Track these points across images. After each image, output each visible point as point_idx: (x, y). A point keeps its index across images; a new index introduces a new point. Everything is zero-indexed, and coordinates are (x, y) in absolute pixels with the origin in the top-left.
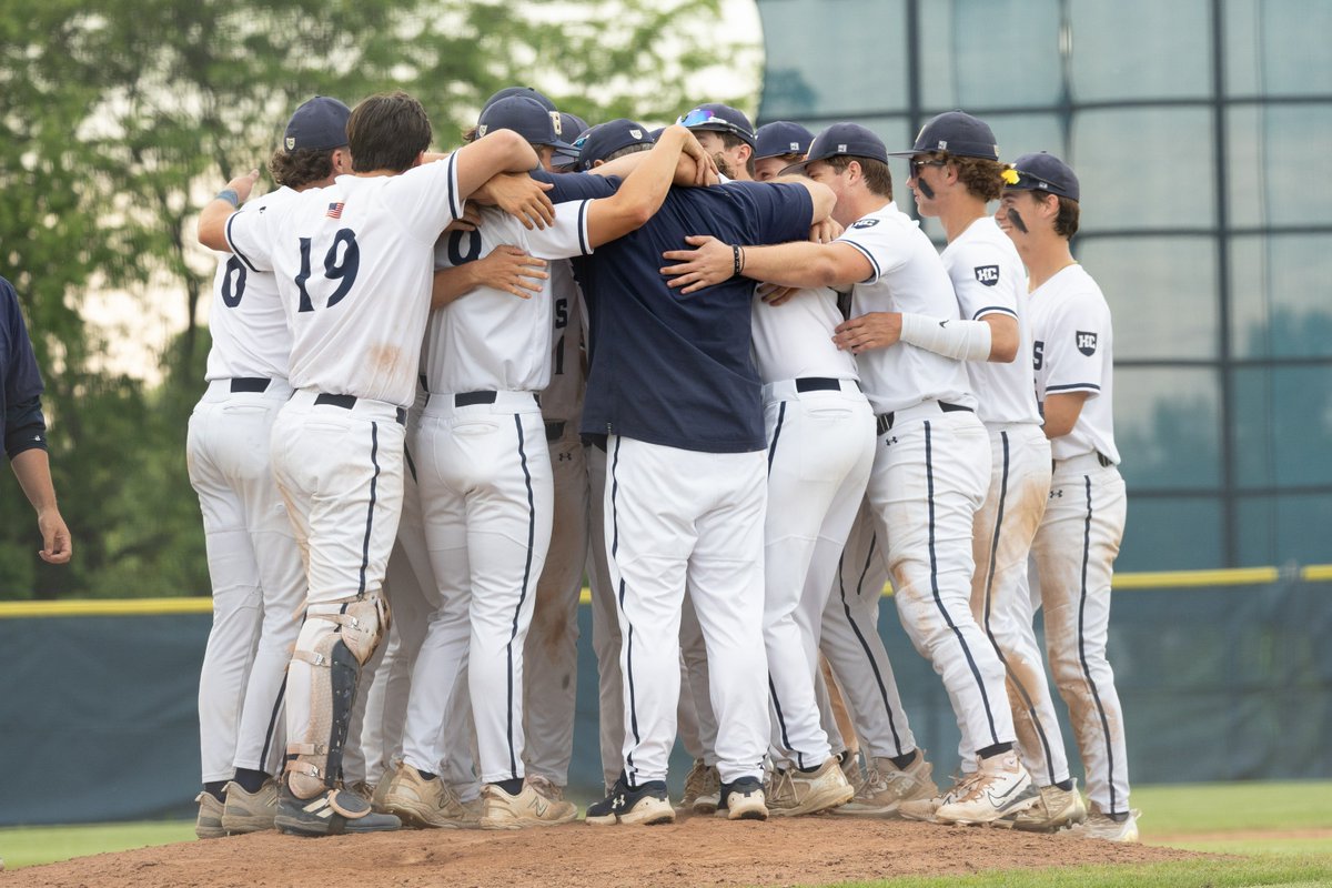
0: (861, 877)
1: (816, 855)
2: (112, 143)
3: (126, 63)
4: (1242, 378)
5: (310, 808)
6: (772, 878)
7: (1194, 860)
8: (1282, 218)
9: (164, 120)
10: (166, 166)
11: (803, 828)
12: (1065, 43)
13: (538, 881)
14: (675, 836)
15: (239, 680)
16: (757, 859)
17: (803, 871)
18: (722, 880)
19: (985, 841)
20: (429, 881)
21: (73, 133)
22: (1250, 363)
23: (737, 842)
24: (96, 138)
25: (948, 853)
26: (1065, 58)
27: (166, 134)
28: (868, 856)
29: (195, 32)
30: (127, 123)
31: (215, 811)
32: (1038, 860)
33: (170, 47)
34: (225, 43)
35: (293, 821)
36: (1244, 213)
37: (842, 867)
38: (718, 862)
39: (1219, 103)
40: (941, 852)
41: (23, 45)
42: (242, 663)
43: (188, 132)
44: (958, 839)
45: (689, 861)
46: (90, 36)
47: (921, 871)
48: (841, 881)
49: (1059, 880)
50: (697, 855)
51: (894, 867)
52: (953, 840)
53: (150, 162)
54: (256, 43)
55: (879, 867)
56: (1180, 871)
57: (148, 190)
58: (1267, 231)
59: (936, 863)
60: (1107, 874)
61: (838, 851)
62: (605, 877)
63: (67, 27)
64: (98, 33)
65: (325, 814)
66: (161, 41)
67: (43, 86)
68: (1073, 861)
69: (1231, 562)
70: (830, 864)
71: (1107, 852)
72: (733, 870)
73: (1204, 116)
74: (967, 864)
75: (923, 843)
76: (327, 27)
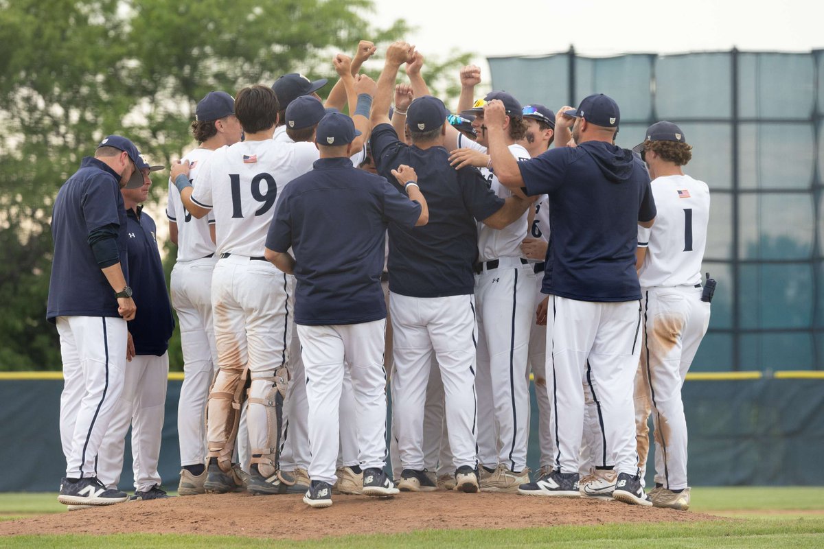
0: (541, 525)
1: (517, 512)
2: (141, 128)
3: (150, 86)
4: (744, 269)
5: (269, 481)
6: (493, 524)
7: (720, 521)
8: (767, 184)
9: (169, 116)
10: (170, 142)
11: (510, 498)
12: (653, 87)
13: (367, 522)
14: (441, 500)
15: (200, 411)
16: (485, 514)
17: (510, 521)
18: (466, 525)
19: (608, 508)
20: (308, 520)
21: (120, 123)
22: (748, 262)
23: (474, 505)
24: (132, 126)
25: (587, 514)
26: (653, 95)
27: (170, 123)
28: (545, 514)
29: (187, 70)
30: (150, 117)
31: (190, 479)
32: (636, 519)
33: (174, 77)
34: (203, 76)
35: (260, 488)
36: (747, 181)
37: (530, 519)
38: (464, 515)
39: (735, 121)
40: (584, 513)
41: (95, 74)
42: (202, 401)
43: (183, 124)
44: (593, 506)
45: (448, 514)
46: (130, 70)
47: (574, 523)
48: (530, 527)
49: (648, 529)
50: (452, 511)
51: (559, 520)
52: (591, 507)
53: (162, 139)
54: (220, 76)
55: (551, 520)
56: (713, 526)
57: (160, 153)
58: (760, 191)
59: (581, 519)
60: (673, 527)
61: (529, 511)
62: (403, 521)
63: (119, 64)
64: (135, 69)
65: (276, 483)
66: (169, 73)
67: (105, 96)
68: (655, 519)
69: (736, 368)
70: (524, 518)
71: (673, 515)
72: (472, 519)
73: (727, 129)
74: (598, 519)
75: (574, 508)
76: (257, 69)
